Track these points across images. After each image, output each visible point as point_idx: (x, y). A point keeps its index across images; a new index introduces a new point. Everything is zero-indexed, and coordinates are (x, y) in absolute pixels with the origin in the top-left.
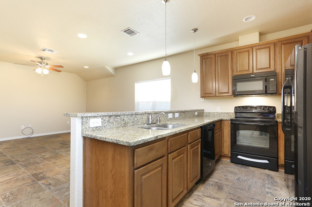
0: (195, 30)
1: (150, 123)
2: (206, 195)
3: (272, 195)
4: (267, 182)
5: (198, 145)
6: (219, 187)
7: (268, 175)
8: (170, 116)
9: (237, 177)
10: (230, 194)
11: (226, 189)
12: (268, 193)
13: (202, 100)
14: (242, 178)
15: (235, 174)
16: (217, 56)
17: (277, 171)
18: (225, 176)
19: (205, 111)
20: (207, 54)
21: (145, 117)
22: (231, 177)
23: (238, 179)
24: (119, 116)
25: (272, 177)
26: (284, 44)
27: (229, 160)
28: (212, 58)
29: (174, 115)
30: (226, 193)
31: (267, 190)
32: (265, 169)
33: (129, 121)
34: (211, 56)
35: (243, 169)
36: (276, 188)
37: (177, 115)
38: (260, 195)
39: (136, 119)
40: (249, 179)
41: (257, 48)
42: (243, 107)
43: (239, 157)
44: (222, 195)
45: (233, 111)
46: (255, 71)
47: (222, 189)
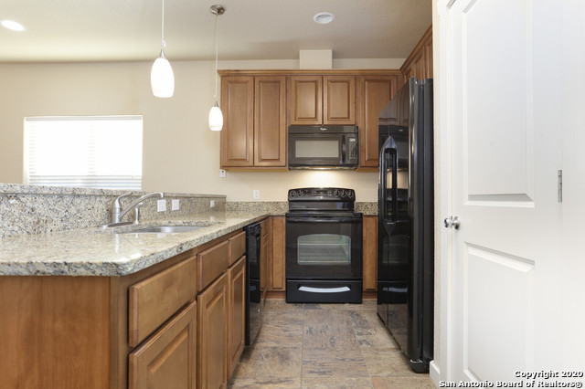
0: (220, 11)
1: (117, 221)
2: (261, 381)
3: (368, 344)
4: (354, 324)
5: (240, 270)
6: (282, 356)
7: (352, 313)
8: (161, 205)
9: (306, 328)
10: (305, 363)
11: (295, 356)
12: (361, 343)
13: (223, 174)
14: (315, 328)
15: (302, 323)
16: (257, 80)
17: (361, 303)
18: (285, 331)
19: (227, 200)
20: (237, 73)
21: (100, 206)
22: (297, 330)
23: (310, 331)
24: (16, 196)
25: (357, 315)
26: (368, 81)
27: (281, 300)
28: (246, 82)
29: (169, 204)
30: (298, 365)
31: (359, 338)
32: (344, 303)
33: (51, 214)
34: (245, 79)
35: (311, 310)
36: (369, 331)
37: (175, 204)
38: (352, 349)
39: (73, 210)
40: (327, 327)
41: (329, 78)
42: (304, 190)
43: (302, 289)
44: (292, 370)
45: (284, 198)
46: (326, 122)
47: (288, 358)
